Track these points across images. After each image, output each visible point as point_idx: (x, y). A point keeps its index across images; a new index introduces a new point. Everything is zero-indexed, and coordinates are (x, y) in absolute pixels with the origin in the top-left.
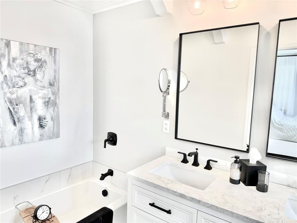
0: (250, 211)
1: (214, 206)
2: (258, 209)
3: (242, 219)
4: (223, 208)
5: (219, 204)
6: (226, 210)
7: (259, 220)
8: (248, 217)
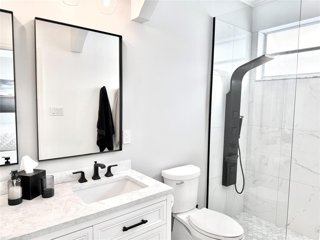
0: (62, 217)
1: (25, 235)
2: (65, 211)
3: (61, 227)
4: (37, 230)
5: (27, 230)
6: (41, 230)
7: (77, 218)
8: (66, 222)
